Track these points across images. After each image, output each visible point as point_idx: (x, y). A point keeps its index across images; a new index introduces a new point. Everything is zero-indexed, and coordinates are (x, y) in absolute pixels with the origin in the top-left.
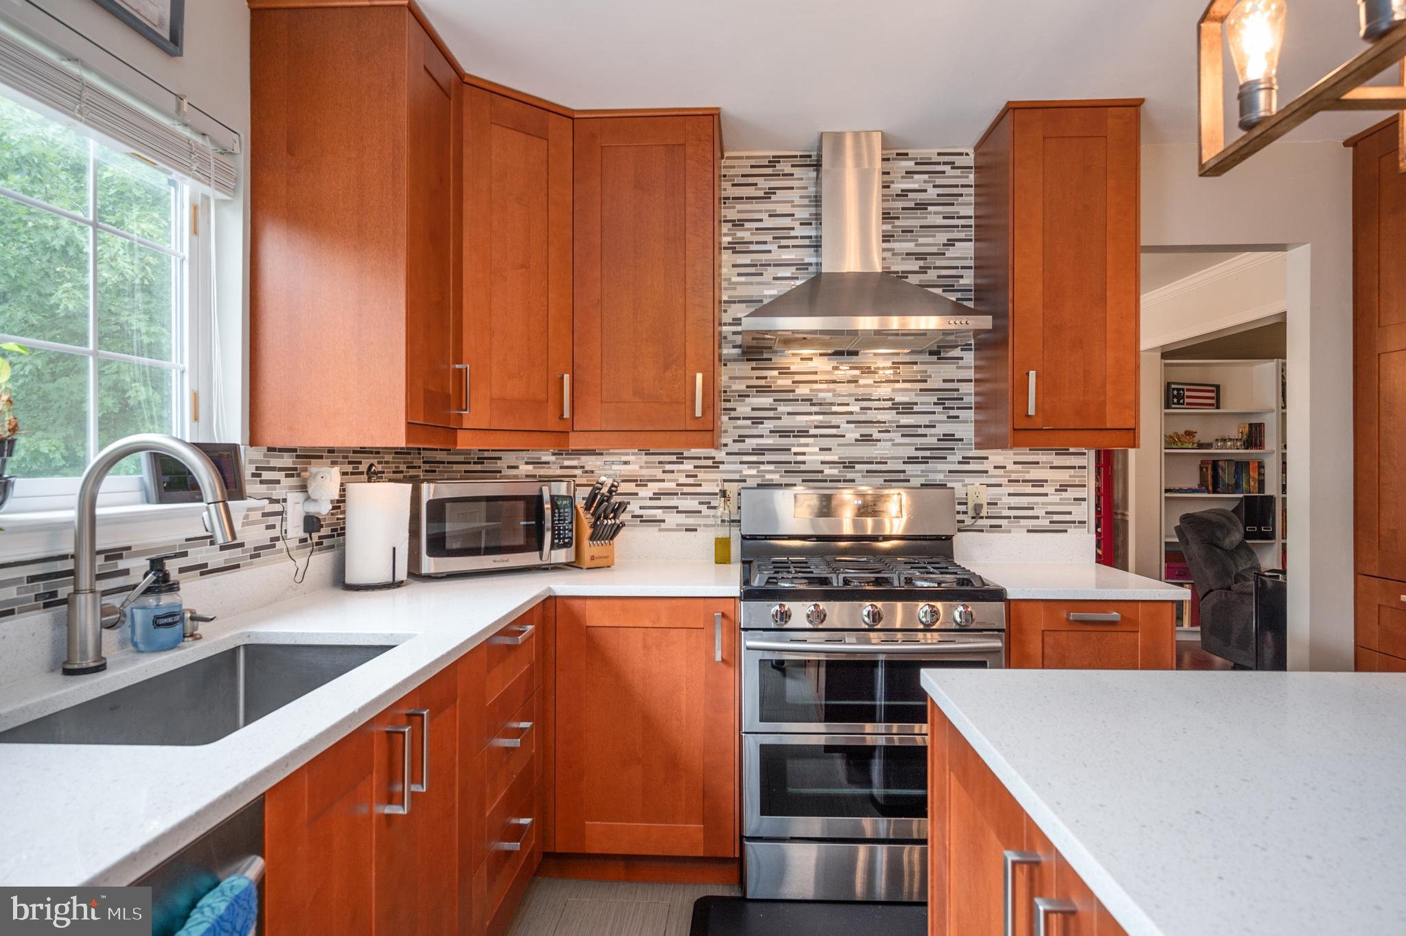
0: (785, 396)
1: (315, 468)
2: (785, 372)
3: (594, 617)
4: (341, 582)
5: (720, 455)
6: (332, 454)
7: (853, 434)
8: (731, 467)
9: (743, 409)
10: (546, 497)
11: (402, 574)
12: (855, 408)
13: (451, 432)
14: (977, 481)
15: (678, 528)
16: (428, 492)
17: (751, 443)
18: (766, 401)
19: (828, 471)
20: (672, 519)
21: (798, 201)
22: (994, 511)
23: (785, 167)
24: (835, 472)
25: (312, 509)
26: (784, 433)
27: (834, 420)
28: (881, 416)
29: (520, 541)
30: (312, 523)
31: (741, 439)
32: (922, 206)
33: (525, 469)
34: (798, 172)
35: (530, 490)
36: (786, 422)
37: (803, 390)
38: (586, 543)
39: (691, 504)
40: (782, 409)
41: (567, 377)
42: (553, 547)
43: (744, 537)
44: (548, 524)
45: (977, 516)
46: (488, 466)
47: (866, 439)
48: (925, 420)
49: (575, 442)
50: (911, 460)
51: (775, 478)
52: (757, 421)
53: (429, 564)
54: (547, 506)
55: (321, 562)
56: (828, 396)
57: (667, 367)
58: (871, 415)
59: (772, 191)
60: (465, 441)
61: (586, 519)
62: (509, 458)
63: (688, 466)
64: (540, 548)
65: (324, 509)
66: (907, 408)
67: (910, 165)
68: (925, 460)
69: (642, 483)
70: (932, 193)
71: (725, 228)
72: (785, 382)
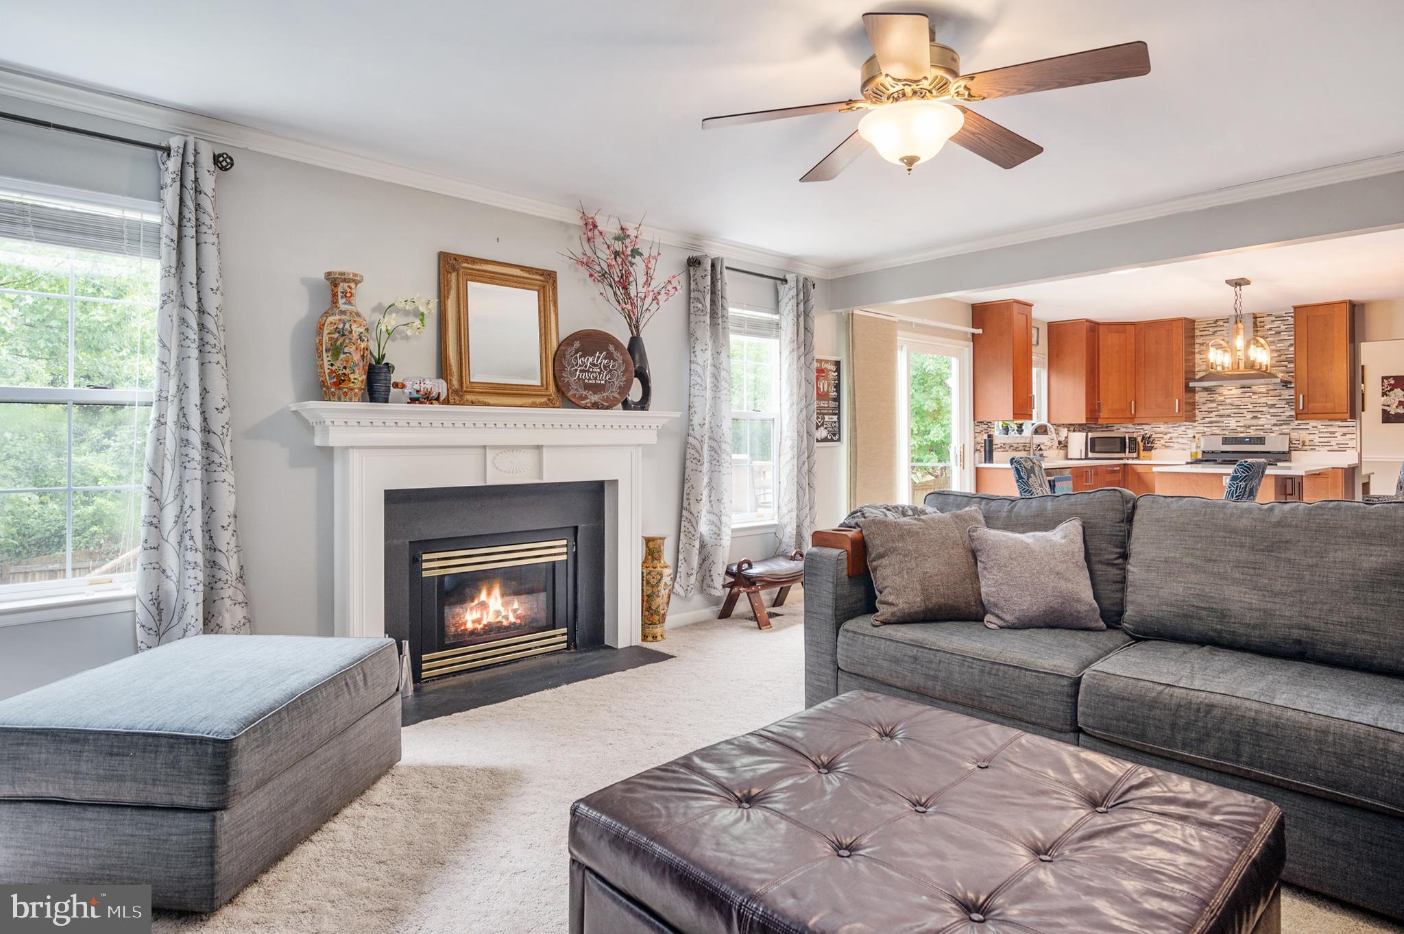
0: (1222, 403)
1: (1061, 429)
2: (1221, 395)
3: (1140, 469)
4: (1067, 458)
5: (1195, 424)
6: (1064, 425)
7: (1249, 416)
8: (1201, 428)
9: (1204, 408)
10: (1127, 438)
11: (1083, 457)
12: (1250, 406)
13: (1097, 419)
14: (1304, 432)
15: (1179, 449)
16: (1090, 435)
17: (1207, 420)
18: (1214, 405)
19: (1239, 429)
20: (1176, 446)
21: (1226, 335)
22: (1311, 443)
23: (1221, 323)
24: (1242, 429)
25: (1060, 439)
26: (1221, 416)
27: (1241, 411)
28: (1261, 409)
29: (1119, 450)
30: (1060, 443)
31: (1204, 418)
32: (1279, 333)
33: (1124, 430)
34: (1225, 324)
35: (1122, 435)
36: (1221, 412)
37: (1228, 401)
38: (1141, 452)
39: (1185, 441)
40: (1220, 407)
41: (1133, 402)
42: (1129, 452)
43: (1203, 452)
44: (1127, 446)
45: (1304, 445)
46: (1109, 429)
47: (1255, 417)
48: (1281, 410)
49: (1137, 421)
50: (1275, 425)
51: (1218, 432)
52: (1210, 412)
53: (1090, 455)
54: (1127, 441)
55: (1062, 453)
56: (1239, 403)
57: (1167, 397)
58: (1257, 409)
59: (1215, 332)
60: (1100, 421)
61: (1141, 444)
62: (1116, 426)
63: (1183, 428)
64: (1125, 452)
65: (1062, 439)
66: (1273, 406)
67: (1273, 318)
68: (1281, 425)
69: (1166, 434)
70: (1283, 327)
71: (1196, 346)
72: (1221, 398)
